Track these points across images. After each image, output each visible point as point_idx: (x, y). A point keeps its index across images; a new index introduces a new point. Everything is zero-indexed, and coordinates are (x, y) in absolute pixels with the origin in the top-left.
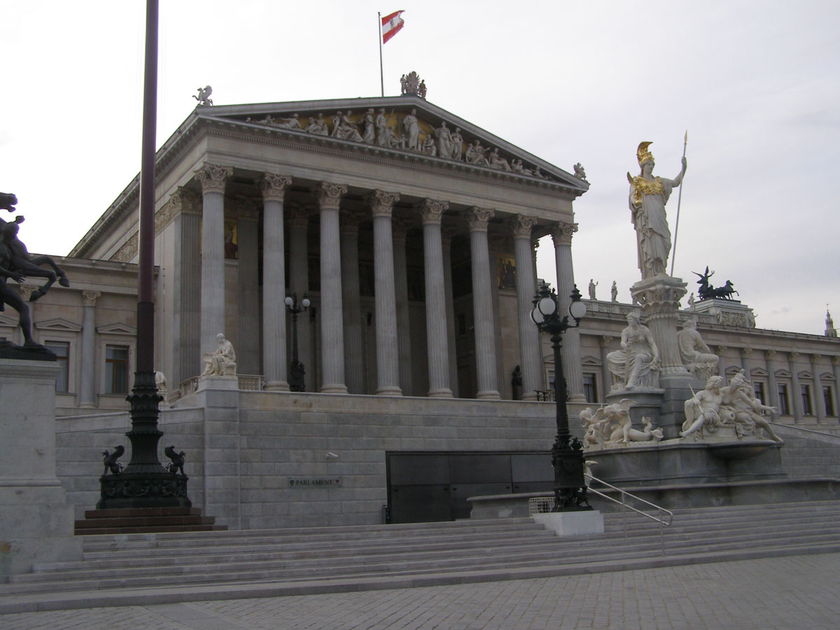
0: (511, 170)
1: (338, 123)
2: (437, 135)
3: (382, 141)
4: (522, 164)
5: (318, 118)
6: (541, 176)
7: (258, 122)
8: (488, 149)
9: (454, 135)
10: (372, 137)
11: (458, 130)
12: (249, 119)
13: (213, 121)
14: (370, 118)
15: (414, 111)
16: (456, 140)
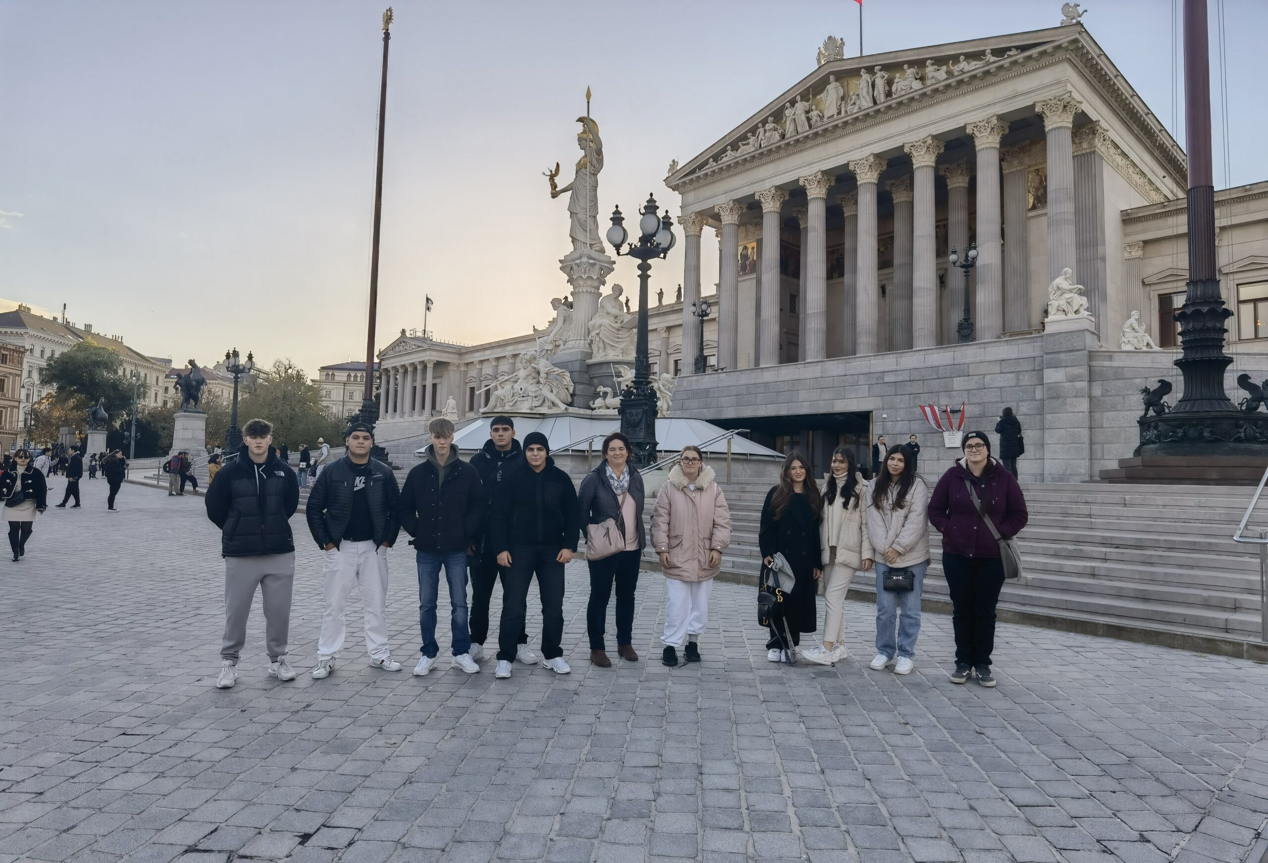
0: (947, 76)
1: (762, 133)
4: (965, 59)
7: (703, 169)
9: (875, 76)
10: (792, 129)
11: (877, 68)
12: (698, 170)
14: (787, 112)
15: (832, 78)
16: (877, 80)
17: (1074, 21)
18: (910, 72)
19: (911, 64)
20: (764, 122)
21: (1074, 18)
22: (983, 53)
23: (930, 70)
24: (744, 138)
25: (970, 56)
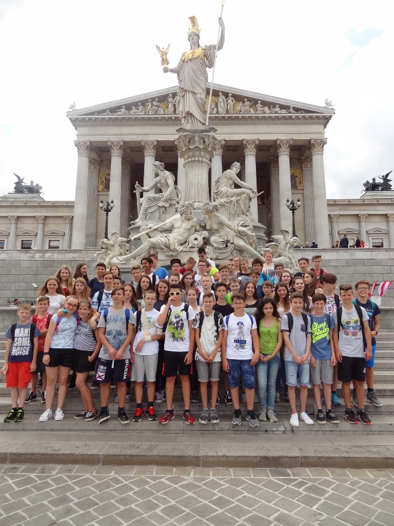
0: (269, 112)
1: (150, 106)
2: (217, 101)
3: (177, 112)
4: (279, 107)
6: (293, 112)
7: (101, 115)
8: (253, 102)
9: (227, 98)
10: (172, 110)
12: (96, 113)
14: (170, 99)
16: (230, 101)
17: (330, 108)
18: (247, 103)
19: (249, 99)
20: (153, 99)
21: (330, 106)
22: (289, 107)
23: (259, 105)
24: (136, 105)
25: (282, 107)
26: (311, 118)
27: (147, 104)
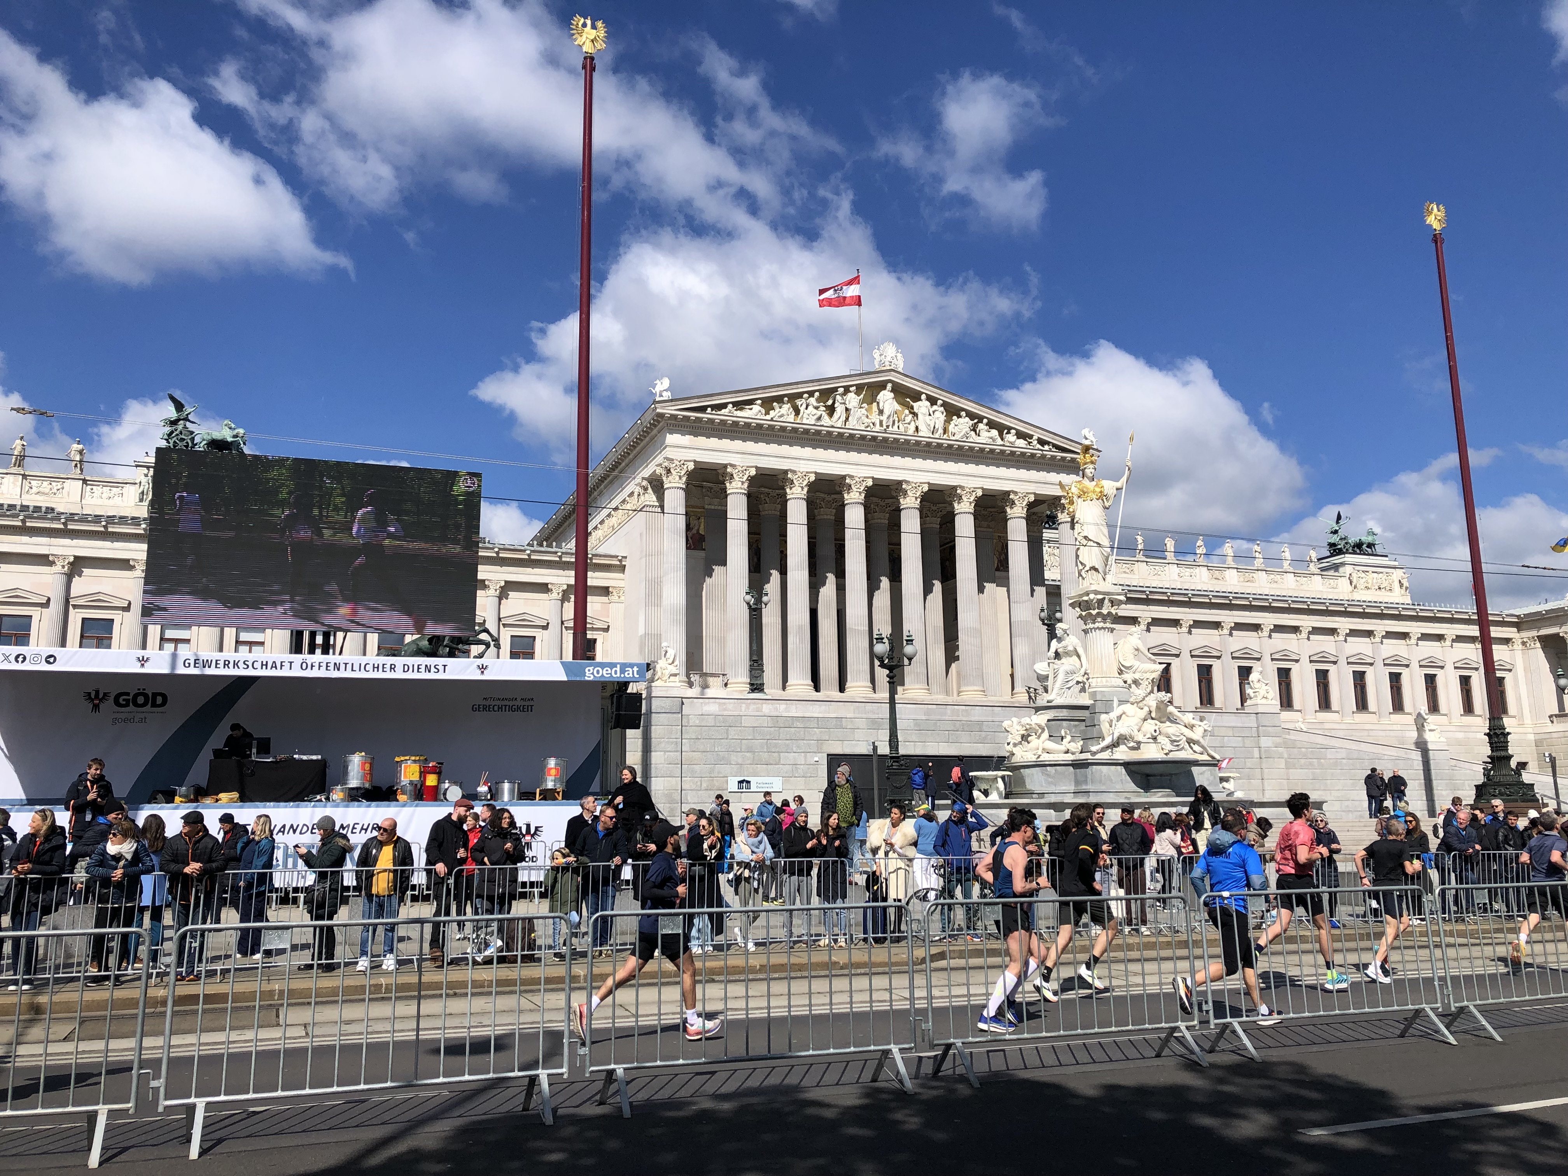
0: (1002, 443)
1: (804, 406)
2: (915, 410)
3: (852, 423)
4: (1016, 434)
5: (784, 403)
6: (1039, 446)
7: (719, 413)
8: (976, 421)
9: (935, 407)
10: (843, 418)
11: (940, 402)
12: (709, 409)
13: (672, 415)
14: (838, 397)
15: (889, 386)
16: (938, 414)
18: (966, 421)
19: (969, 414)
20: (811, 395)
22: (1031, 437)
23: (983, 427)
24: (779, 399)
25: (1021, 436)
26: (1063, 459)
27: (799, 402)
